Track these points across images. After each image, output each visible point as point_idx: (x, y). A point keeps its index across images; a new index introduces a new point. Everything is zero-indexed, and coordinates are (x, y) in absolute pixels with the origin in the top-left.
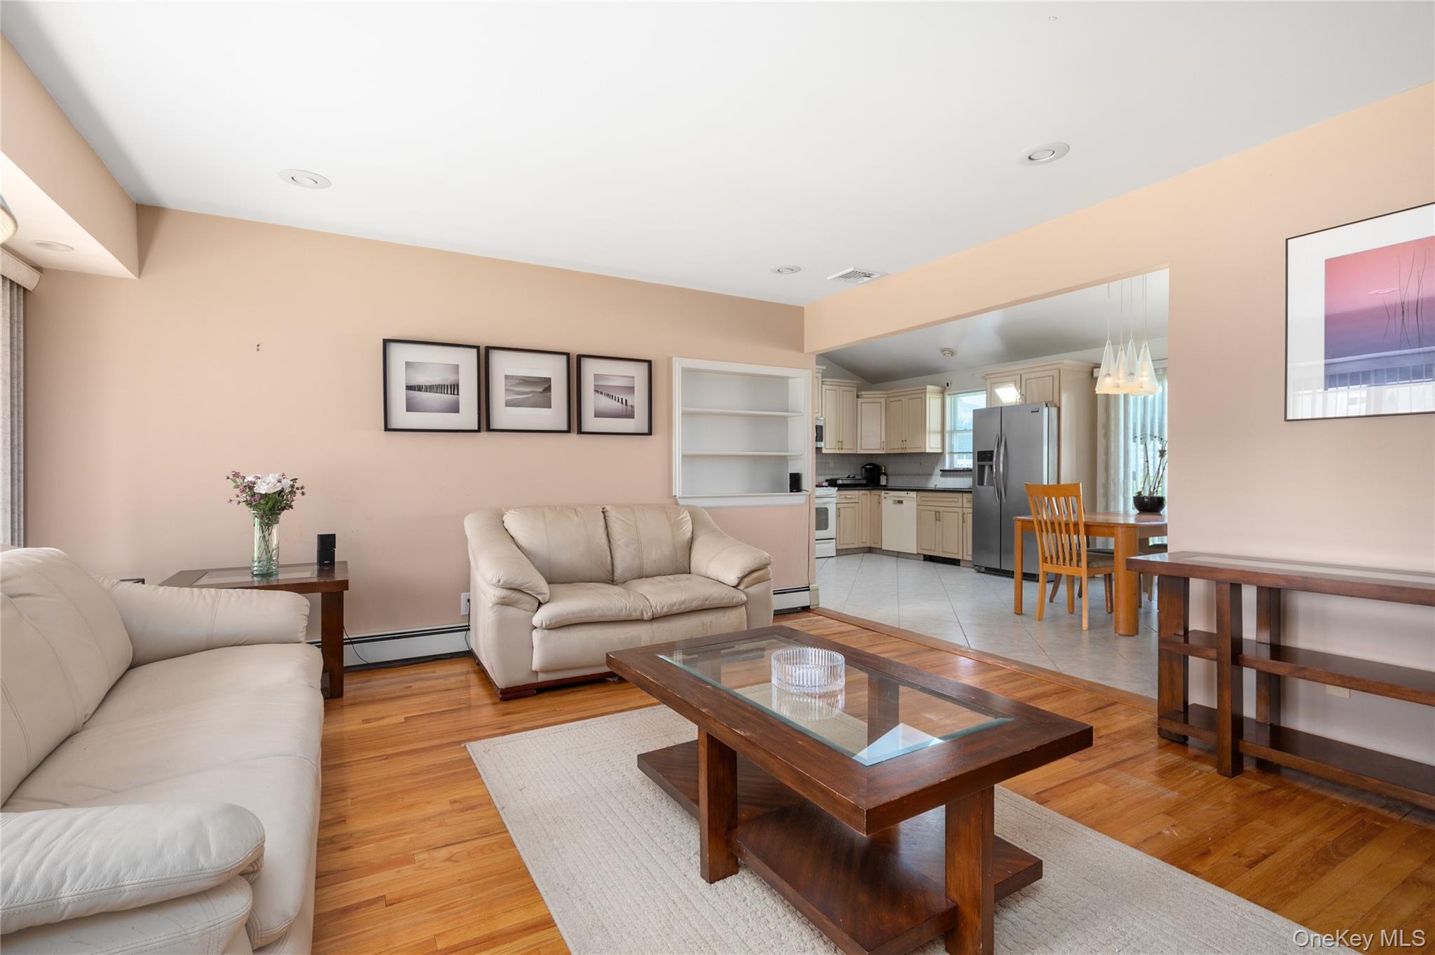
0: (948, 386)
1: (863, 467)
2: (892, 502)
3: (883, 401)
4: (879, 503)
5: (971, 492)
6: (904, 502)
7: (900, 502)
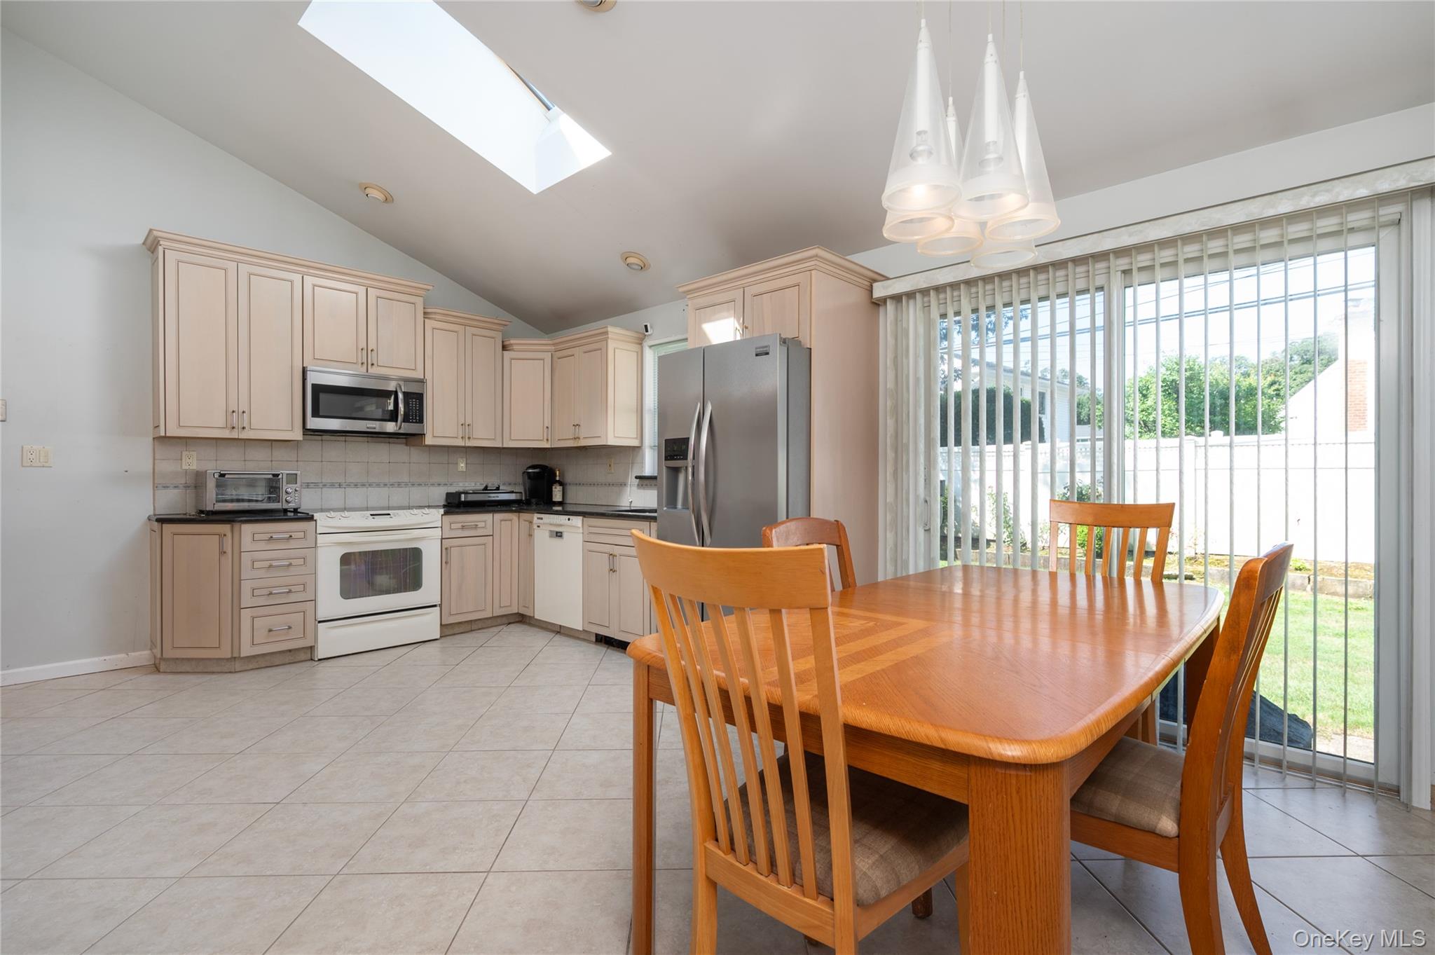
0: (647, 331)
1: (524, 473)
2: (547, 534)
3: (548, 356)
4: (530, 535)
5: (654, 519)
6: (565, 535)
7: (559, 535)
